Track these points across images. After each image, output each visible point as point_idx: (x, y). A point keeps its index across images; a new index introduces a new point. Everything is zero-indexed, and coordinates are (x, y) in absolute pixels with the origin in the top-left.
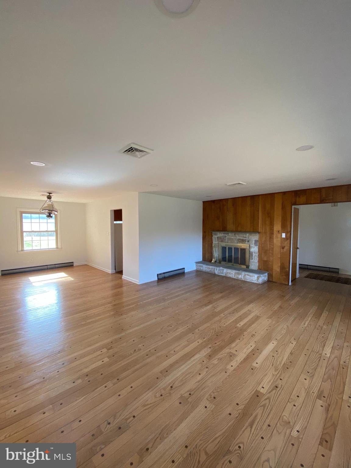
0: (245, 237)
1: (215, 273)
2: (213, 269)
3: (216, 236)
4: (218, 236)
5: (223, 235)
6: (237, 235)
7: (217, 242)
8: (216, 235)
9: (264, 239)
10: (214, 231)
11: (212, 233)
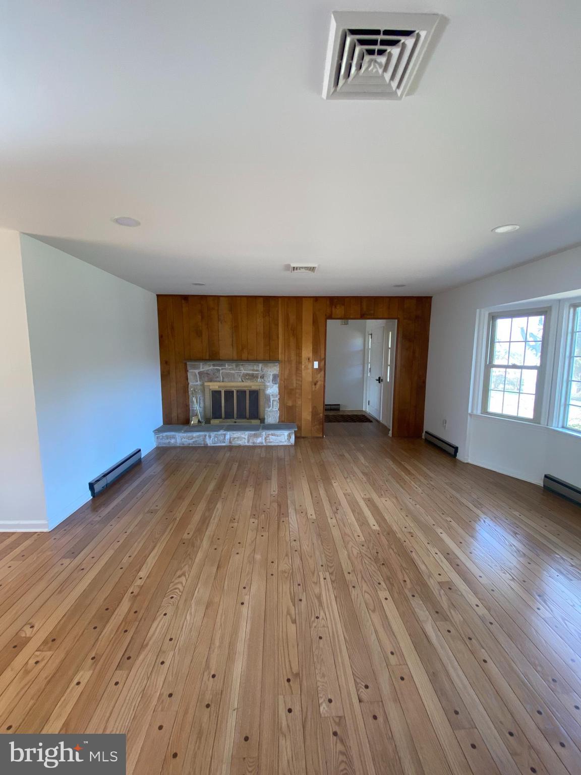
0: (257, 371)
1: (207, 444)
2: (201, 438)
3: (197, 371)
4: (202, 370)
5: (211, 367)
6: (241, 366)
7: (199, 383)
8: (195, 368)
9: (287, 372)
10: (190, 360)
11: (186, 364)
